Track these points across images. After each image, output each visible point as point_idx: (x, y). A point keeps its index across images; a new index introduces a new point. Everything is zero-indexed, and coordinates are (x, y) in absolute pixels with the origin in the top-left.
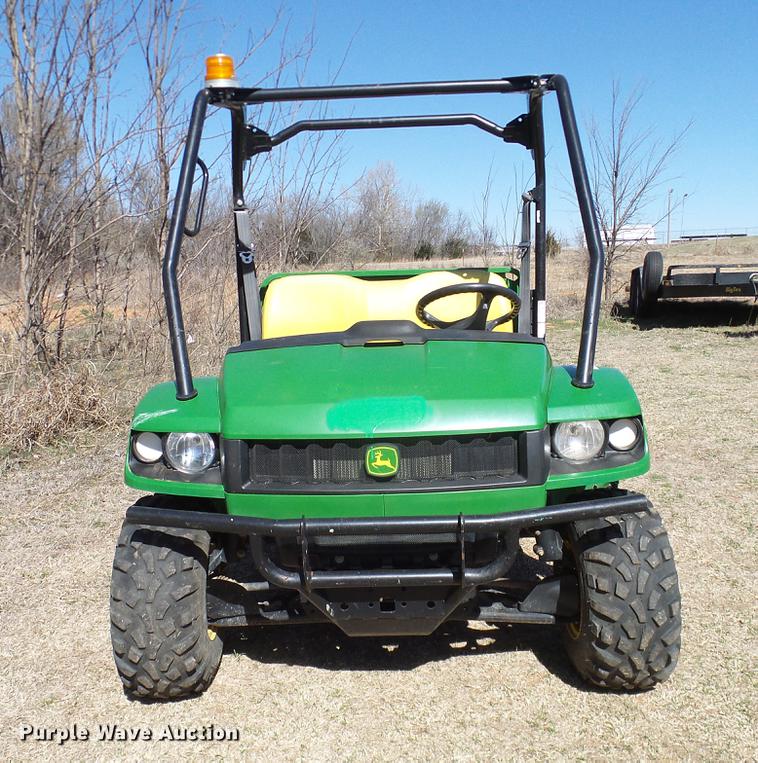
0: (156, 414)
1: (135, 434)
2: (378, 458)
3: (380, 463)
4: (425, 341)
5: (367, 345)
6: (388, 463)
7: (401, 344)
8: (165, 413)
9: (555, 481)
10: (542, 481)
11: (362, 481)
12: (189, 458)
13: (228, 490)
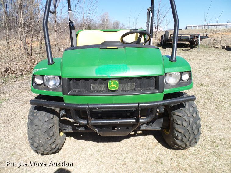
0: (40, 69)
1: (34, 76)
2: (112, 84)
3: (112, 86)
4: (125, 47)
5: (107, 48)
6: (115, 86)
7: (117, 48)
8: (43, 69)
9: (167, 91)
10: (163, 91)
11: (107, 92)
12: (51, 84)
13: (64, 94)
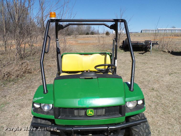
0: (39, 99)
1: (33, 103)
2: (89, 112)
3: (90, 113)
4: (97, 78)
5: (85, 78)
6: (91, 113)
7: (92, 78)
8: (41, 98)
9: (127, 114)
10: (125, 115)
11: (85, 116)
12: (46, 108)
13: (55, 118)
